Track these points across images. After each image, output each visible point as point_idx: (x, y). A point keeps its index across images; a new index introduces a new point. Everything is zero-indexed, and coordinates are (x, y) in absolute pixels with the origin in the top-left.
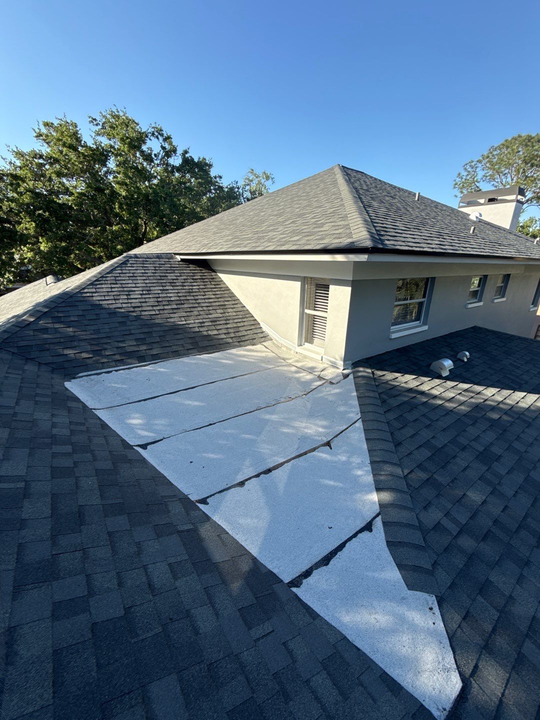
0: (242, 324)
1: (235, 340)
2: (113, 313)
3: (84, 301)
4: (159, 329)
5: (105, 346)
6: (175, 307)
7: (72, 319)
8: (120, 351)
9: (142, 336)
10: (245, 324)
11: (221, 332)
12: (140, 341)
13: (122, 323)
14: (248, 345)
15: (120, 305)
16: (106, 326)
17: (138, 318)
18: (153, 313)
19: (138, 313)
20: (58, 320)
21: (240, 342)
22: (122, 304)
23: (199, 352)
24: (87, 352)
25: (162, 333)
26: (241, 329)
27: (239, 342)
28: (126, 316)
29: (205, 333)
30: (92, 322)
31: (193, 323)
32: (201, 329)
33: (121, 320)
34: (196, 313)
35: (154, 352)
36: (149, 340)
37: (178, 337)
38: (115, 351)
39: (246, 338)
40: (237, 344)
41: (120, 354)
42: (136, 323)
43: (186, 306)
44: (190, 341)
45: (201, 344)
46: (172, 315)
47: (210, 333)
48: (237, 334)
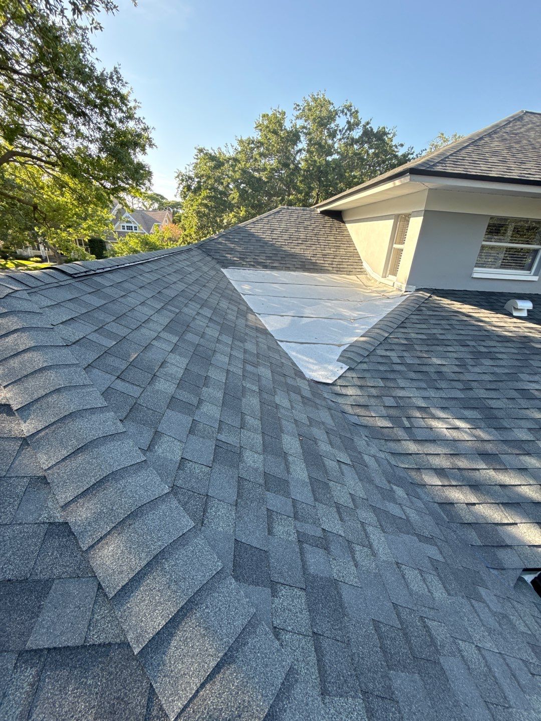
0: (347, 260)
1: (335, 269)
2: (259, 240)
3: (246, 231)
4: (283, 253)
5: (248, 257)
6: (301, 242)
7: (236, 240)
8: (255, 260)
9: (271, 255)
10: (350, 261)
11: (327, 262)
12: (269, 258)
13: (262, 247)
14: (344, 274)
15: (265, 237)
16: (252, 247)
17: (272, 245)
18: (284, 244)
19: (274, 242)
20: (228, 239)
21: (339, 271)
22: (266, 237)
23: (303, 271)
24: (237, 257)
25: (284, 256)
26: (344, 263)
27: (337, 271)
28: (266, 243)
29: (314, 261)
30: (245, 243)
31: (308, 254)
32: (312, 258)
33: (262, 244)
34: (313, 248)
35: (274, 265)
36: (273, 258)
37: (293, 260)
38: (252, 260)
39: (345, 270)
40: (335, 272)
41: (254, 262)
42: (270, 247)
43: (308, 243)
44: (300, 263)
45: (307, 267)
46: (295, 247)
47: (318, 261)
48: (338, 266)
